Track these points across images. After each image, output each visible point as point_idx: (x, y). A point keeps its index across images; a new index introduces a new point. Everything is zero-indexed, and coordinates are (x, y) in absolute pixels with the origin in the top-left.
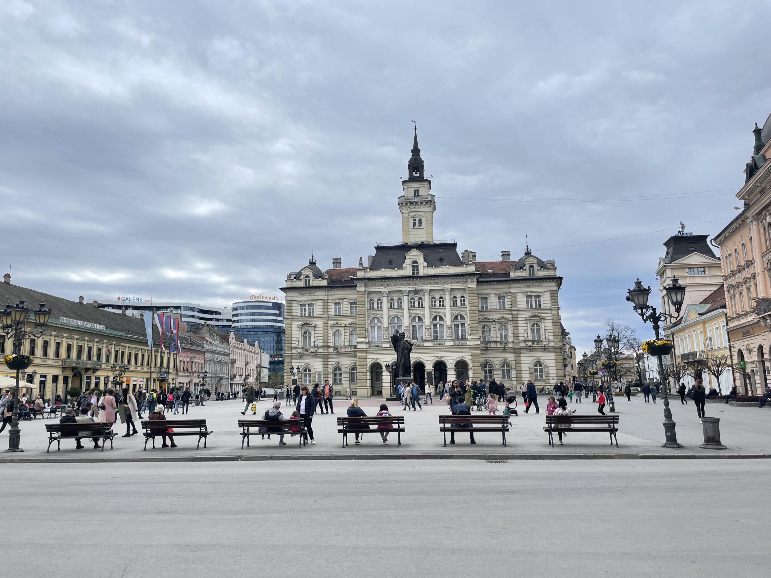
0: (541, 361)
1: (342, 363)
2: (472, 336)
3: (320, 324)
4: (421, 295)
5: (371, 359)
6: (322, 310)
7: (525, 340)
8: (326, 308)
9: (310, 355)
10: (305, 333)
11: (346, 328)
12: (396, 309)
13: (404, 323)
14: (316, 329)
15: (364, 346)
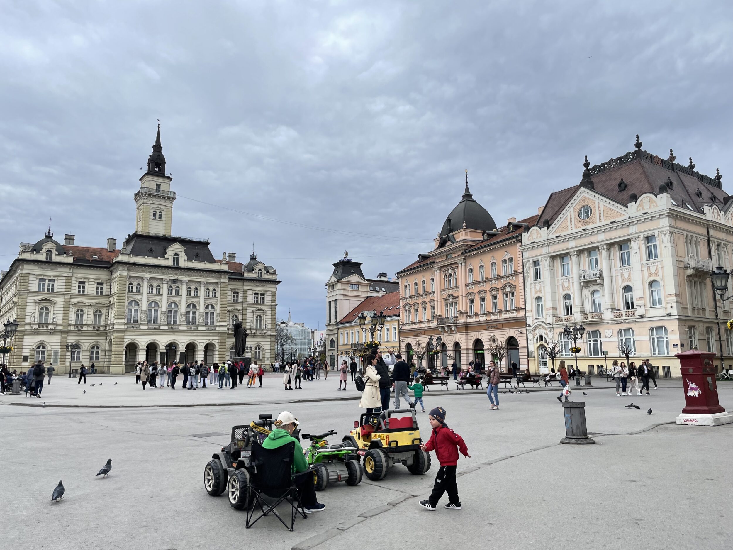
0: (261, 345)
1: (82, 341)
2: (222, 324)
3: (60, 301)
4: (178, 284)
5: (128, 339)
6: (64, 287)
7: (250, 328)
8: (68, 285)
9: (48, 332)
10: (42, 309)
11: (90, 307)
12: (154, 295)
13: (161, 307)
14: (56, 306)
15: (123, 327)
